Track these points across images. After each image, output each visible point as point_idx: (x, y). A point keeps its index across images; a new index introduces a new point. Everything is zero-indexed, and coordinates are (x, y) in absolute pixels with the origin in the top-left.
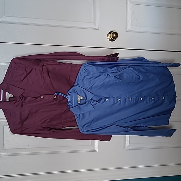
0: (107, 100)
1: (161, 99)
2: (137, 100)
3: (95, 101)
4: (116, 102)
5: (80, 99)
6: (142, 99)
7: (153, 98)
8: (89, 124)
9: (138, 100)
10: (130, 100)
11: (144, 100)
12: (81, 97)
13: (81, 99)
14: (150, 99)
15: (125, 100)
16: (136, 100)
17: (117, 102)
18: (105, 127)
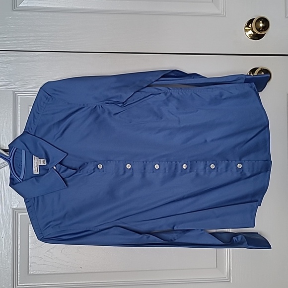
0: (100, 166)
1: (235, 167)
2: (173, 168)
3: (68, 168)
4: (121, 172)
5: (39, 164)
6: (185, 166)
7: (213, 166)
8: (59, 222)
9: (176, 169)
10: (157, 167)
11: (191, 168)
12: (42, 160)
13: (42, 164)
14: (205, 168)
15: (145, 169)
16: (170, 169)
17: (125, 172)
18: (96, 230)
